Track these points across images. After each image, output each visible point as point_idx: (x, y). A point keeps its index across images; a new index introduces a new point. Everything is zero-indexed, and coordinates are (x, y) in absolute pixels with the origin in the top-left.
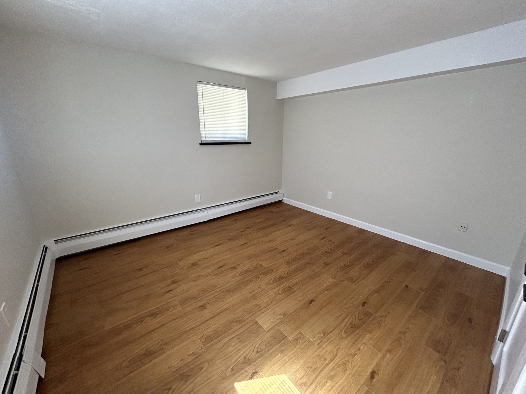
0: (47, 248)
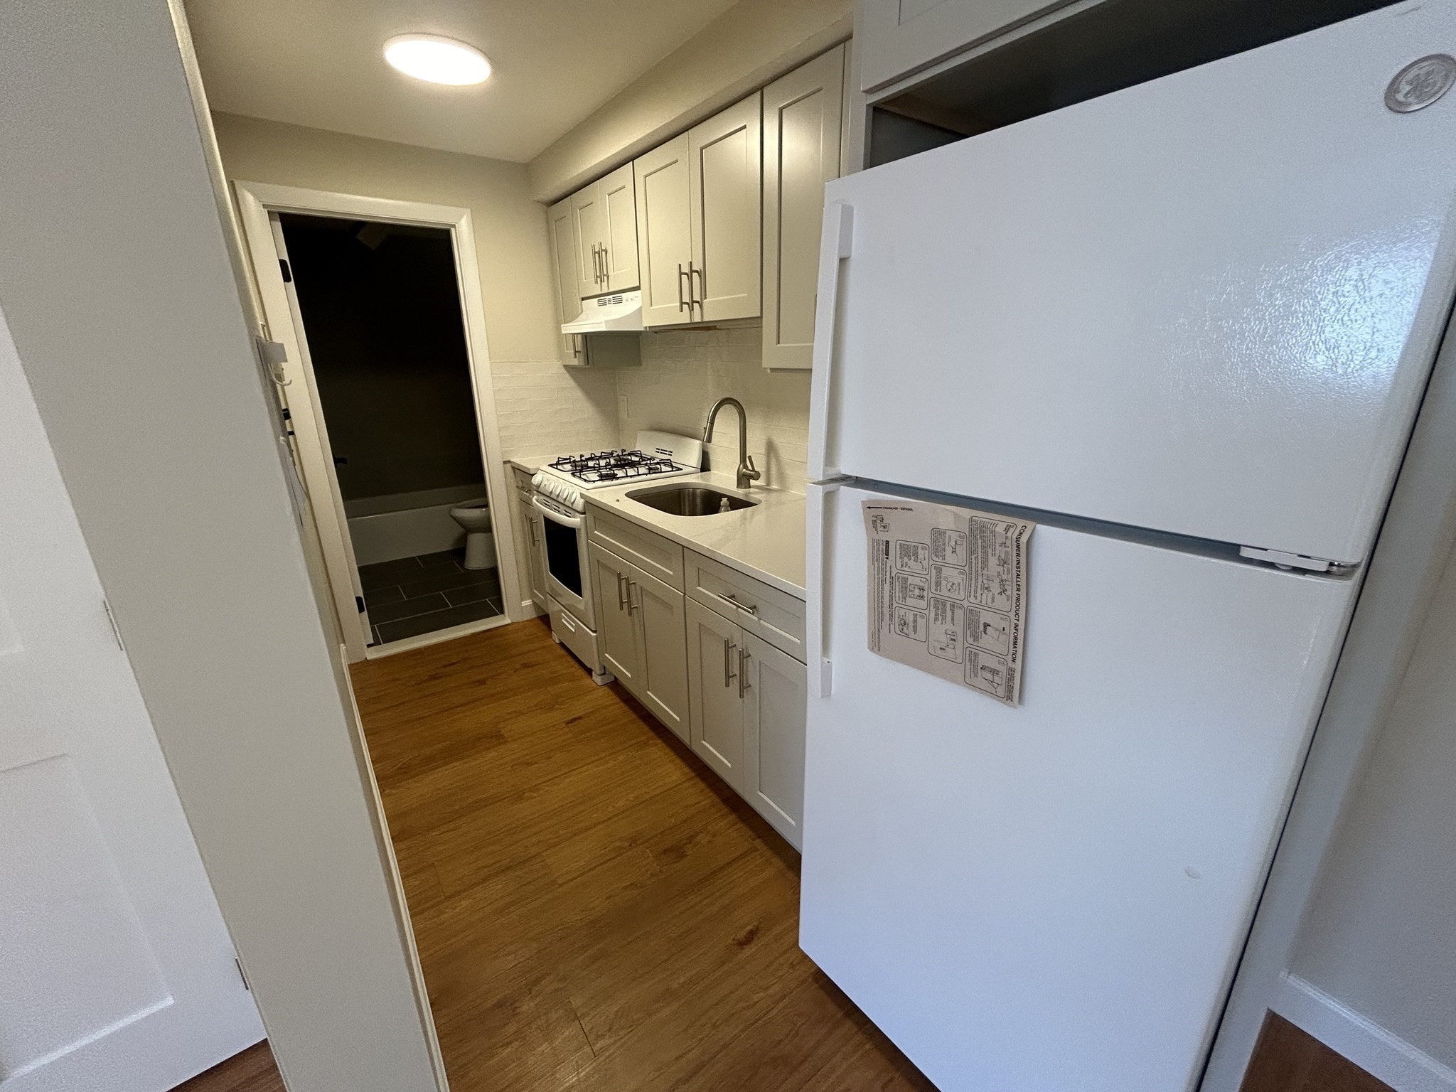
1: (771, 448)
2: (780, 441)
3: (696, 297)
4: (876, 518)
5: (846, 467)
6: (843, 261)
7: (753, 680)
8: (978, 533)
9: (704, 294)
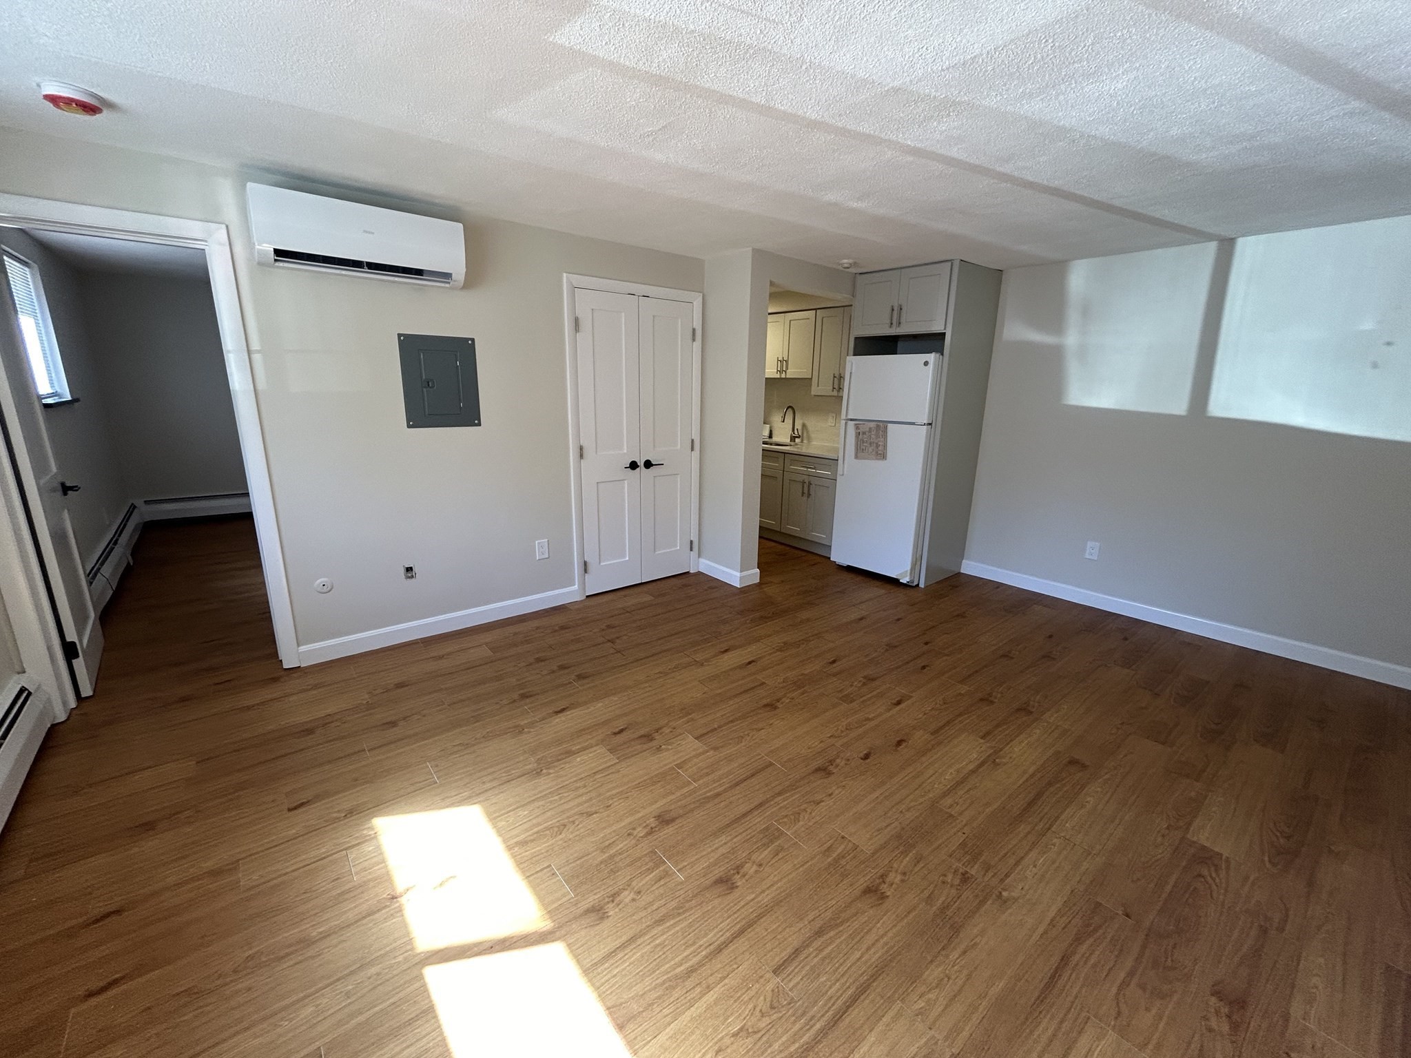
0: (135, 507)
1: (804, 426)
2: (808, 424)
3: (784, 369)
4: (857, 427)
5: (850, 417)
6: (851, 373)
7: (812, 492)
8: (878, 426)
9: (787, 368)
